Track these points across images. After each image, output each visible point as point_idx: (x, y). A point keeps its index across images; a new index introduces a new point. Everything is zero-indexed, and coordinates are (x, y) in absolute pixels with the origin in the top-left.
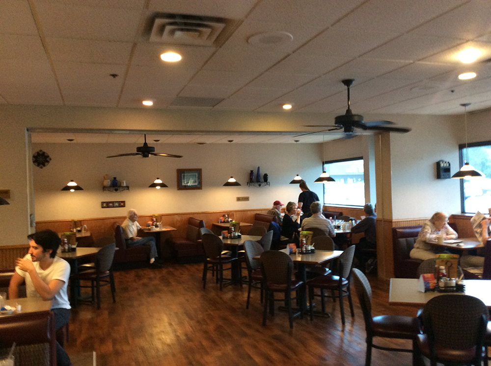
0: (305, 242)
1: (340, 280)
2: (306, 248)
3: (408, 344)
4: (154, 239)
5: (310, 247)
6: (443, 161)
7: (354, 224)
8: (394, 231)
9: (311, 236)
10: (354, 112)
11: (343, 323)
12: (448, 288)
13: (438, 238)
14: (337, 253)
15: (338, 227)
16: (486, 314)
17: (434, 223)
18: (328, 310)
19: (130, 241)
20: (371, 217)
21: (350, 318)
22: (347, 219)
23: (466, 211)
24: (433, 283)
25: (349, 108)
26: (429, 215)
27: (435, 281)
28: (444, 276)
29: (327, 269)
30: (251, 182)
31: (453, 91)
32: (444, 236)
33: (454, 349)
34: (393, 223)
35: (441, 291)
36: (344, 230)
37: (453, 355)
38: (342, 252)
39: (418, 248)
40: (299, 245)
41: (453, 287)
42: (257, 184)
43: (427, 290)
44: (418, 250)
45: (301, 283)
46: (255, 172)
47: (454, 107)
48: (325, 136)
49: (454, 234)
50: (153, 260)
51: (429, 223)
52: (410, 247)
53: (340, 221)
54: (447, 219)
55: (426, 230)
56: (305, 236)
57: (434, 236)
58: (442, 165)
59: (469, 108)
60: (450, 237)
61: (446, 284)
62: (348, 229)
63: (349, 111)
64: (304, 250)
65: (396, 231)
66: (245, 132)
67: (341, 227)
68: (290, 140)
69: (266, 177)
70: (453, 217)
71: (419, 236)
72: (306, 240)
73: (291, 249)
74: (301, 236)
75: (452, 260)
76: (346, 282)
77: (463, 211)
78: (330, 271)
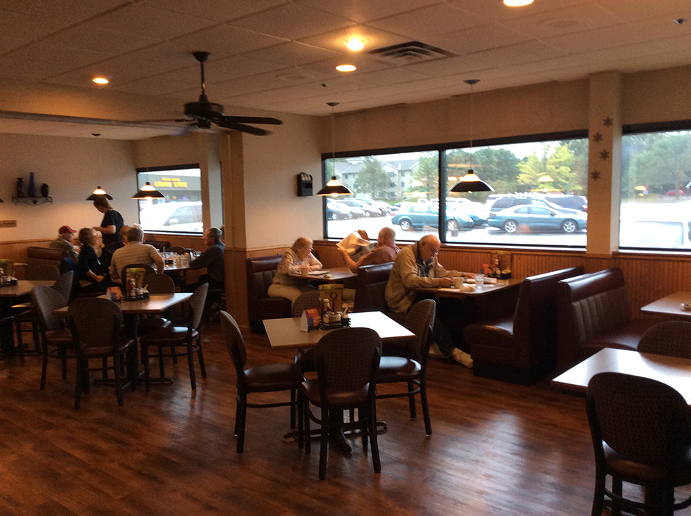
0: (134, 283)
1: (190, 332)
2: (136, 293)
3: (285, 396)
5: (142, 291)
6: (303, 173)
7: (193, 258)
8: (249, 263)
9: (142, 274)
10: (210, 99)
11: (194, 387)
12: (333, 324)
13: (303, 270)
14: (179, 297)
15: (170, 263)
16: (379, 346)
17: (296, 252)
18: (168, 373)
20: (217, 246)
21: (201, 380)
22: (180, 251)
23: (329, 236)
24: (317, 319)
25: (203, 92)
26: (290, 242)
27: (319, 317)
28: (329, 310)
29: (165, 320)
30: (19, 197)
31: (324, 85)
32: (308, 266)
33: (343, 391)
34: (248, 254)
35: (326, 328)
36: (178, 265)
37: (343, 398)
38: (191, 294)
39: (278, 283)
40: (125, 287)
41: (338, 322)
42: (30, 201)
43: (311, 328)
44: (279, 286)
45: (131, 341)
46: (26, 180)
47: (318, 106)
48: (148, 130)
49: (318, 264)
51: (291, 251)
52: (268, 283)
53: (172, 253)
54: (311, 246)
55: (289, 260)
56: (135, 275)
57: (297, 267)
58: (303, 179)
59: (336, 109)
60: (314, 268)
61: (331, 318)
62: (185, 264)
63: (203, 97)
64: (134, 294)
65: (251, 263)
66: (25, 114)
67: (175, 262)
68: (86, 132)
69: (45, 190)
70: (316, 243)
71: (278, 269)
72: (137, 281)
73: (113, 295)
74: (128, 275)
75: (336, 291)
76: (196, 333)
77: (326, 236)
78: (169, 322)
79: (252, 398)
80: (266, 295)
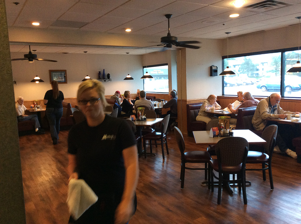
0: (140, 114)
1: (162, 135)
2: (141, 118)
3: (202, 166)
4: (37, 116)
5: (144, 117)
6: (213, 66)
8: (188, 106)
9: (143, 110)
11: (164, 158)
12: (225, 135)
13: (212, 109)
14: (158, 120)
15: (155, 105)
16: (248, 146)
17: (209, 101)
18: (154, 152)
19: (20, 118)
20: (174, 99)
21: (167, 155)
22: (159, 101)
23: (225, 94)
24: (217, 132)
25: (169, 32)
26: (207, 97)
27: (219, 131)
28: (223, 128)
29: (153, 129)
30: (99, 79)
31: (224, 24)
32: (214, 108)
33: (229, 165)
34: (187, 102)
35: (222, 136)
36: (158, 106)
37: (229, 169)
38: (163, 119)
39: (200, 115)
40: (137, 115)
41: (228, 134)
42: (103, 80)
43: (215, 136)
44: (201, 116)
45: (139, 137)
46: (102, 73)
47: (221, 34)
48: (147, 50)
49: (219, 107)
50: (37, 129)
51: (207, 101)
52: (196, 115)
53: (156, 101)
54: (216, 98)
55: (206, 105)
56: (141, 110)
57: (209, 108)
58: (213, 68)
59: (230, 35)
61: (224, 132)
62: (161, 106)
63: (169, 34)
64: (140, 118)
65: (189, 106)
67: (157, 105)
68: (123, 52)
69: (108, 76)
71: (201, 109)
72: (141, 113)
73: (132, 118)
74: (138, 110)
75: (227, 120)
76: (165, 135)
77: (223, 94)
78: (154, 130)
79: (187, 165)
80: (195, 120)
